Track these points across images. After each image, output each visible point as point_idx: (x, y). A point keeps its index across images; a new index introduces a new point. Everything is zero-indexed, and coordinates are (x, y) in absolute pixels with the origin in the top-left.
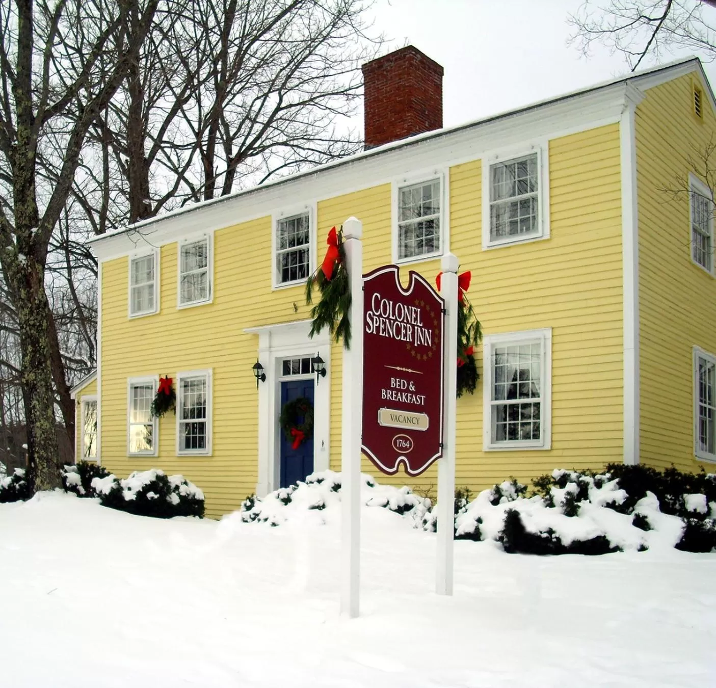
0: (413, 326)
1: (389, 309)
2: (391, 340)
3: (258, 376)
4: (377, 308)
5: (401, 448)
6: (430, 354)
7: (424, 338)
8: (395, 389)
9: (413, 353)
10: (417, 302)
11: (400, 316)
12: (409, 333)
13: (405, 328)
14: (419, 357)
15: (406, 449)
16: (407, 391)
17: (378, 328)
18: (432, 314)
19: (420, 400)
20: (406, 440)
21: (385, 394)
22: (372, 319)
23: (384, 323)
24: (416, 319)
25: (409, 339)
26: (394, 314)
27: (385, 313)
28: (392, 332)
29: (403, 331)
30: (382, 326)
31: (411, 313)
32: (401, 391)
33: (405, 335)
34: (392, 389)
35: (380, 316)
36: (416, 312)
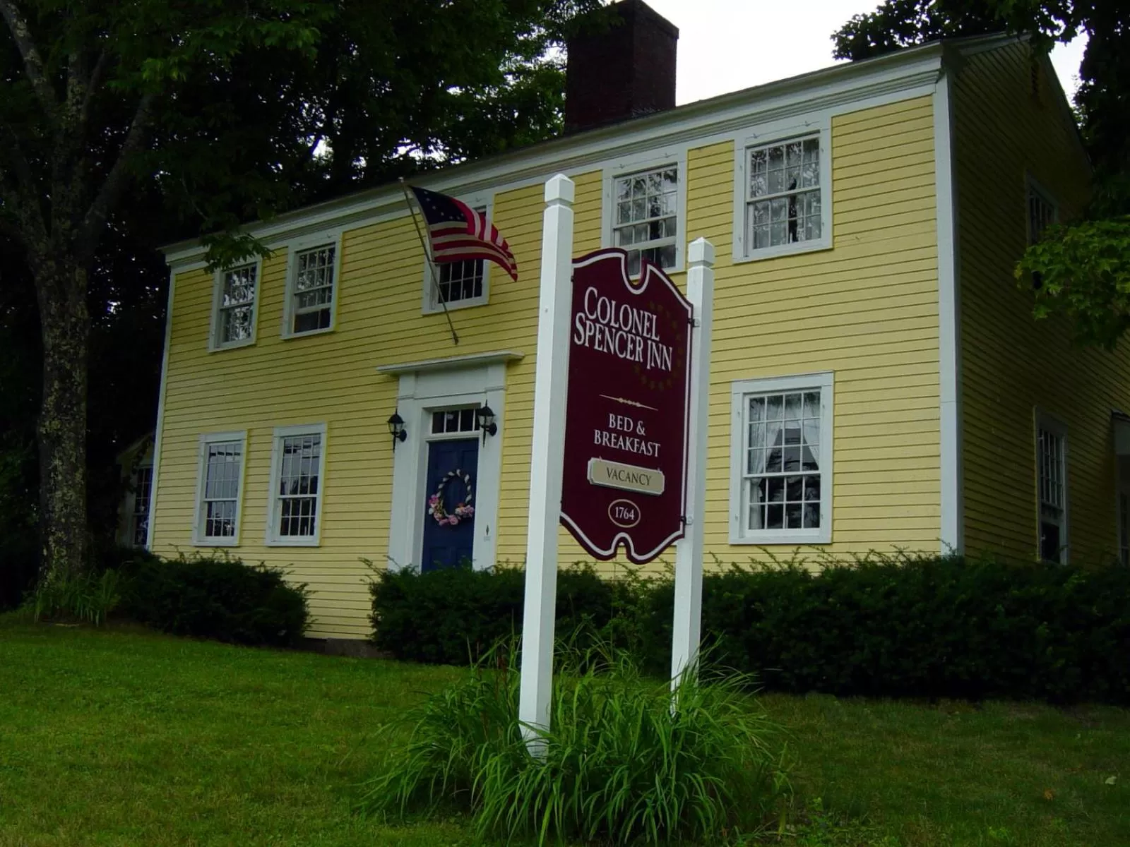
0: (645, 339)
1: (610, 312)
2: (610, 357)
3: (394, 433)
4: (592, 311)
5: (622, 521)
6: (669, 382)
7: (661, 358)
8: (615, 430)
9: (644, 379)
10: (652, 306)
11: (626, 323)
12: (639, 349)
13: (633, 342)
14: (652, 386)
15: (629, 521)
16: (633, 434)
17: (592, 339)
18: (675, 325)
19: (652, 449)
20: (629, 508)
21: (600, 438)
22: (584, 325)
23: (602, 332)
24: (649, 330)
25: (638, 358)
26: (617, 320)
27: (604, 317)
28: (614, 347)
29: (630, 346)
30: (598, 336)
31: (644, 322)
32: (625, 434)
33: (633, 352)
34: (611, 431)
35: (596, 321)
36: (650, 320)
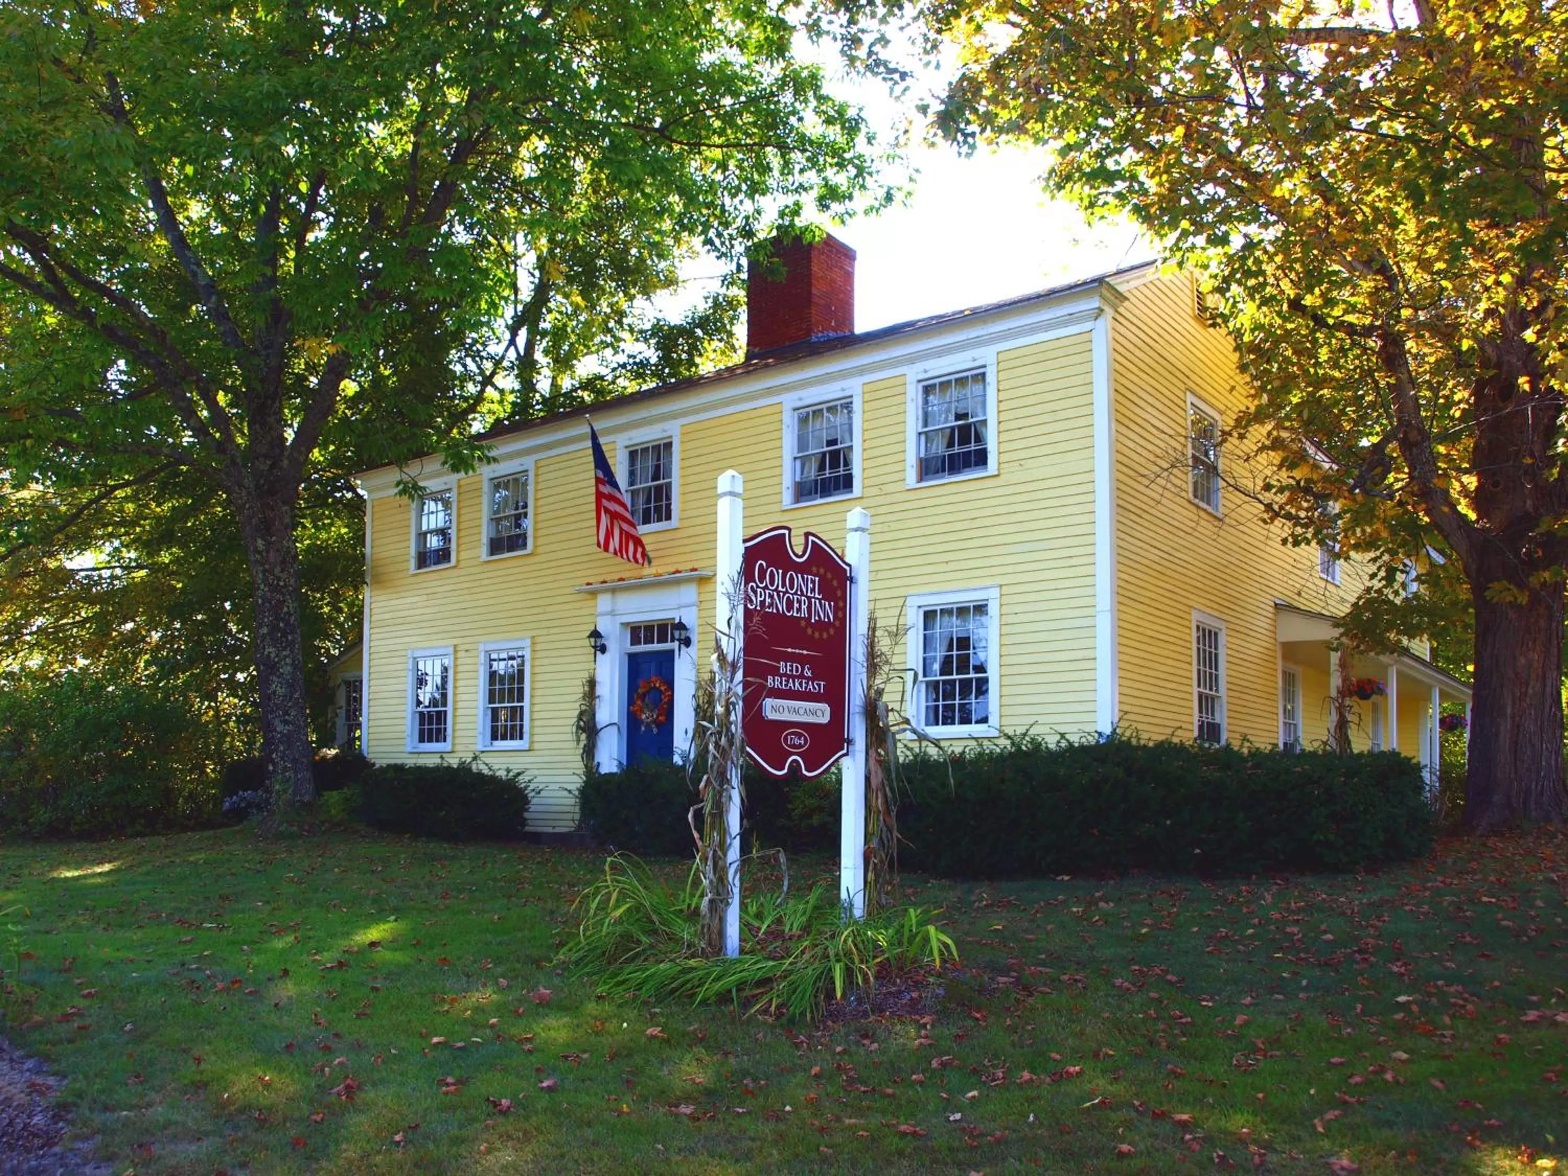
0: (809, 598)
1: (778, 580)
2: (780, 616)
3: (595, 647)
4: (762, 578)
5: (794, 746)
6: (832, 631)
7: (824, 611)
8: (785, 675)
9: (809, 631)
10: (814, 569)
11: (792, 587)
12: (804, 607)
13: (799, 601)
14: (817, 635)
15: (800, 746)
16: (802, 676)
17: (763, 603)
18: (835, 583)
19: (819, 686)
20: (799, 735)
21: (772, 682)
22: (755, 593)
23: (771, 597)
24: (813, 590)
25: (804, 613)
26: (784, 585)
27: (772, 583)
28: (782, 607)
29: (796, 605)
30: (768, 600)
31: (808, 584)
32: (794, 677)
33: (799, 610)
34: (781, 676)
35: (766, 588)
36: (813, 582)
